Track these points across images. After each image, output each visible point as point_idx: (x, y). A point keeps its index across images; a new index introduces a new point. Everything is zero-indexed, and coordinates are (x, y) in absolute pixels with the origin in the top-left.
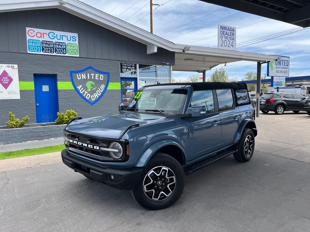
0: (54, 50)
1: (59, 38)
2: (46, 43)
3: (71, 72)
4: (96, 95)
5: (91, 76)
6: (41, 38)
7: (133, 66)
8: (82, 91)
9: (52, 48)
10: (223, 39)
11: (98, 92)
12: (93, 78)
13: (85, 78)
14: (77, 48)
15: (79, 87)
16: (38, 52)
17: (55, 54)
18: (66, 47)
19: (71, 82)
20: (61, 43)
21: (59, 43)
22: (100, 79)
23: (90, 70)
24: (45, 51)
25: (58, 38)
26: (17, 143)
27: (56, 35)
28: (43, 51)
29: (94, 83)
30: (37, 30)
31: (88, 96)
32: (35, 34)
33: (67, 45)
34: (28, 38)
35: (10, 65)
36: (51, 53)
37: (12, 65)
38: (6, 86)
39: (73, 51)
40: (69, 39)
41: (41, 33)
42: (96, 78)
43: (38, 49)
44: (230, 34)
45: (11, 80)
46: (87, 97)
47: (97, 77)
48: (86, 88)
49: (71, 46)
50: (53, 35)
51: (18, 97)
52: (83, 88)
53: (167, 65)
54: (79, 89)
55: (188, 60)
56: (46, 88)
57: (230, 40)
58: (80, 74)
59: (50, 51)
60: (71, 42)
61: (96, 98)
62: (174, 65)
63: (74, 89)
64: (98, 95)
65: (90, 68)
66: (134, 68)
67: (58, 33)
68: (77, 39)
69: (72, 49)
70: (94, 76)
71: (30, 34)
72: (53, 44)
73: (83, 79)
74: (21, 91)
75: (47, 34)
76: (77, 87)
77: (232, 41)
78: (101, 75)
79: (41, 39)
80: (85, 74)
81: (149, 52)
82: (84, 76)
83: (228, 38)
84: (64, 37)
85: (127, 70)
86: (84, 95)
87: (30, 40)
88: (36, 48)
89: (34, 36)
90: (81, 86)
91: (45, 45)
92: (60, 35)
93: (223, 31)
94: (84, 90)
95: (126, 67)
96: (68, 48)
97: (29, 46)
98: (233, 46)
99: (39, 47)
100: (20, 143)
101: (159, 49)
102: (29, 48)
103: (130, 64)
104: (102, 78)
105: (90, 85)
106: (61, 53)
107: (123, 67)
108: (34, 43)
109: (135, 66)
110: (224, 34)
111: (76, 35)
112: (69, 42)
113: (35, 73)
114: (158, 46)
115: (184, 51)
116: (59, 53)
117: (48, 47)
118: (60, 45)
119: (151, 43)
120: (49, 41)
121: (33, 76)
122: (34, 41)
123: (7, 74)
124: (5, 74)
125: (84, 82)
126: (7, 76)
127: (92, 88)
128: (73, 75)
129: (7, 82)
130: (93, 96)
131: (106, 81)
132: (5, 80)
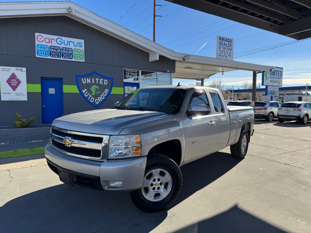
0: (61, 55)
1: (66, 44)
2: (54, 48)
3: (77, 76)
4: (100, 99)
5: (95, 81)
6: (49, 43)
7: (136, 73)
8: (86, 95)
9: (59, 52)
10: (222, 49)
11: (102, 96)
12: (97, 83)
13: (90, 82)
14: (83, 54)
15: (84, 91)
16: (46, 56)
17: (61, 59)
18: (72, 53)
19: (76, 86)
20: (68, 48)
21: (66, 48)
22: (104, 84)
23: (95, 75)
24: (53, 55)
25: (65, 44)
26: (22, 142)
27: (63, 41)
28: (50, 56)
30: (45, 36)
31: (93, 99)
32: (43, 39)
33: (74, 50)
34: (37, 43)
35: (19, 68)
36: (58, 57)
37: (21, 68)
38: (14, 88)
39: (79, 57)
40: (76, 45)
41: (49, 39)
42: (101, 83)
43: (46, 53)
44: (228, 45)
45: (19, 82)
46: (91, 101)
47: (102, 81)
48: (91, 92)
49: (77, 51)
50: (60, 41)
51: (25, 98)
52: (87, 92)
53: (168, 72)
54: (84, 93)
55: (187, 69)
56: (52, 91)
57: (227, 51)
58: (85, 79)
59: (58, 56)
60: (78, 48)
61: (100, 101)
62: (174, 72)
63: (79, 92)
64: (101, 99)
65: (95, 72)
66: (136, 74)
67: (66, 39)
68: (83, 45)
69: (78, 54)
70: (99, 81)
71: (39, 39)
72: (60, 50)
73: (88, 83)
74: (28, 93)
75: (55, 40)
76: (82, 91)
77: (230, 51)
78: (105, 80)
79: (49, 45)
80: (90, 79)
81: (151, 59)
82: (89, 81)
83: (226, 49)
84: (71, 43)
85: (130, 76)
86: (89, 99)
87: (39, 44)
88: (44, 53)
90: (86, 90)
91: (52, 50)
92: (67, 41)
93: (221, 41)
94: (89, 94)
95: (129, 73)
96: (74, 53)
97: (37, 50)
98: (230, 56)
100: (25, 143)
101: (161, 57)
102: (38, 53)
103: (133, 70)
104: (106, 83)
105: (95, 89)
106: (67, 58)
107: (126, 73)
108: (43, 48)
109: (138, 72)
110: (222, 44)
111: (82, 41)
112: (76, 48)
113: (42, 76)
114: (160, 54)
115: (184, 60)
116: (65, 58)
117: (56, 52)
118: (67, 51)
119: (153, 51)
120: (57, 47)
121: (40, 79)
122: (42, 46)
123: (16, 76)
124: (13, 76)
125: (88, 86)
126: (15, 79)
127: (97, 92)
128: (78, 79)
129: (15, 84)
130: (97, 99)
131: (110, 86)
132: (13, 82)
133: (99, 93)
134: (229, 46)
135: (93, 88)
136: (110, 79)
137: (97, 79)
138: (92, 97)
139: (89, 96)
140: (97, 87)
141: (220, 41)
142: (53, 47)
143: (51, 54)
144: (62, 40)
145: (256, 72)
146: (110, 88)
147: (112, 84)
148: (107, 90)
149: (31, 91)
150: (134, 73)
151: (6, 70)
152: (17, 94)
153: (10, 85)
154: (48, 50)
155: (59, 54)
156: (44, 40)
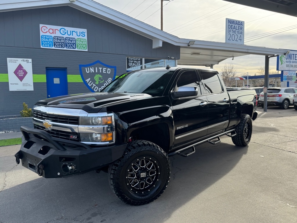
0: (64, 45)
1: (69, 34)
2: (58, 39)
3: (81, 66)
4: (103, 87)
5: (98, 70)
6: (53, 33)
7: (139, 60)
8: (90, 84)
9: (63, 43)
10: (231, 33)
12: (101, 72)
13: (93, 72)
14: (86, 43)
15: (88, 80)
16: (50, 47)
17: (65, 49)
18: (75, 42)
19: (80, 76)
20: (71, 38)
21: (69, 38)
22: (108, 73)
23: (98, 64)
24: (56, 46)
27: (66, 31)
28: (54, 46)
29: (102, 76)
30: (49, 27)
33: (77, 40)
34: (41, 34)
35: (25, 59)
36: (62, 48)
37: (27, 59)
38: (21, 79)
39: (82, 46)
40: (79, 35)
41: (53, 29)
42: (104, 72)
43: (50, 44)
44: (238, 28)
45: (25, 73)
47: (105, 70)
48: (94, 81)
49: (80, 41)
50: (64, 31)
51: (31, 88)
52: (91, 81)
53: (172, 59)
54: (88, 82)
55: (194, 54)
56: (57, 81)
57: (238, 34)
58: (88, 68)
59: (62, 46)
60: (81, 37)
62: (179, 58)
63: (83, 82)
65: (98, 62)
66: (139, 62)
67: (69, 29)
68: (86, 34)
69: (81, 44)
70: (102, 70)
71: (43, 30)
72: (64, 40)
73: (91, 72)
74: (34, 83)
75: (58, 31)
76: (86, 80)
77: (240, 35)
78: (108, 69)
79: (53, 35)
80: (93, 68)
81: (154, 47)
82: (92, 70)
83: (236, 33)
84: (74, 32)
85: (133, 64)
86: (92, 88)
87: (43, 35)
88: (48, 44)
89: (47, 32)
90: (89, 79)
91: (56, 40)
92: (71, 31)
93: (231, 25)
94: (93, 83)
95: (132, 61)
96: (77, 42)
97: (42, 41)
98: (241, 40)
99: (51, 43)
101: (164, 43)
102: (42, 44)
103: (136, 58)
104: (109, 72)
105: (98, 78)
106: (71, 48)
107: (129, 61)
108: (47, 38)
109: (141, 60)
110: (232, 28)
111: (85, 31)
112: (79, 37)
113: (47, 66)
114: (163, 41)
115: (189, 46)
116: (69, 48)
117: (59, 43)
118: (70, 40)
119: (156, 38)
120: (60, 37)
121: (45, 70)
122: (47, 37)
123: (22, 67)
124: (20, 67)
125: (92, 75)
126: (22, 70)
127: (100, 81)
128: (82, 69)
129: (22, 74)
130: (100, 89)
131: (113, 75)
132: (20, 73)
133: (102, 82)
135: (97, 77)
136: (113, 68)
137: (100, 68)
138: (96, 86)
139: (92, 85)
140: (101, 76)
141: (229, 24)
142: (57, 38)
143: (55, 45)
144: (65, 30)
145: (269, 56)
146: (113, 77)
147: (115, 72)
148: (110, 79)
149: (37, 81)
150: (137, 60)
151: (13, 61)
153: (17, 75)
154: (52, 40)
155: (63, 44)
156: (48, 31)
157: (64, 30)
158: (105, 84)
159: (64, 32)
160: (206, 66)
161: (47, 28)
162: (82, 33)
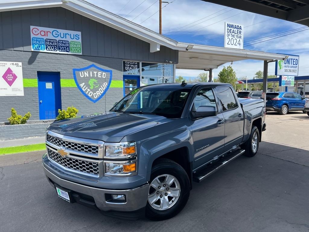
0: (57, 48)
1: (63, 37)
2: (50, 42)
3: (74, 70)
4: (98, 93)
7: (136, 64)
9: (56, 46)
10: (230, 37)
11: (101, 90)
12: (95, 76)
13: (88, 76)
14: (80, 46)
15: (82, 85)
16: (41, 50)
17: (58, 52)
18: (69, 45)
19: (74, 80)
20: (64, 41)
21: (62, 41)
22: (103, 77)
23: (93, 68)
24: (49, 49)
25: (61, 36)
26: (18, 139)
27: (59, 34)
28: (46, 50)
30: (41, 28)
31: (91, 94)
32: (39, 32)
33: (70, 43)
34: (32, 36)
35: (15, 63)
36: (55, 51)
37: (17, 63)
38: (10, 83)
39: (76, 49)
43: (42, 47)
45: (15, 77)
46: (89, 95)
47: (100, 75)
48: (89, 86)
49: (74, 44)
51: (22, 94)
53: (170, 63)
54: (82, 87)
56: (49, 86)
57: (237, 39)
58: (83, 72)
59: (54, 49)
60: (75, 40)
62: (177, 63)
63: (77, 87)
64: (100, 93)
65: (93, 66)
66: (136, 66)
67: (62, 32)
68: (80, 37)
69: (75, 47)
70: (97, 74)
71: (34, 32)
72: (57, 43)
73: (86, 76)
74: (24, 88)
75: (51, 33)
76: (80, 85)
78: (104, 73)
79: (45, 38)
80: (87, 72)
81: (152, 51)
82: (87, 74)
83: (235, 37)
84: (67, 35)
85: (129, 68)
86: (87, 93)
87: (34, 38)
88: (39, 46)
90: (84, 84)
91: (48, 43)
92: (64, 34)
94: (87, 88)
95: (129, 65)
96: (71, 46)
97: (33, 44)
98: (240, 44)
99: (43, 45)
100: (21, 139)
101: (162, 47)
102: (33, 46)
103: (133, 62)
104: (104, 76)
105: (93, 82)
106: (64, 51)
107: (126, 65)
108: (38, 41)
109: (138, 63)
110: (231, 32)
112: (73, 40)
113: (39, 70)
114: (160, 45)
115: (187, 50)
116: (62, 51)
117: (52, 46)
118: (64, 43)
119: (154, 42)
120: (53, 40)
121: (36, 74)
122: (38, 39)
123: (11, 71)
124: (9, 71)
125: (86, 80)
126: (11, 74)
127: (95, 85)
128: (76, 73)
129: (11, 79)
130: (95, 94)
131: (109, 79)
132: (9, 77)
133: (97, 87)
134: (238, 33)
135: (91, 82)
136: (109, 72)
137: (95, 72)
139: (87, 90)
140: (96, 81)
141: (228, 28)
142: (49, 40)
143: (47, 48)
144: (58, 32)
145: (268, 61)
146: (109, 81)
147: (111, 77)
149: (28, 86)
151: (2, 65)
152: (13, 90)
153: (6, 80)
154: (44, 43)
157: (56, 32)
158: (101, 89)
159: (57, 35)
160: (205, 70)
161: (38, 30)
162: (76, 36)
